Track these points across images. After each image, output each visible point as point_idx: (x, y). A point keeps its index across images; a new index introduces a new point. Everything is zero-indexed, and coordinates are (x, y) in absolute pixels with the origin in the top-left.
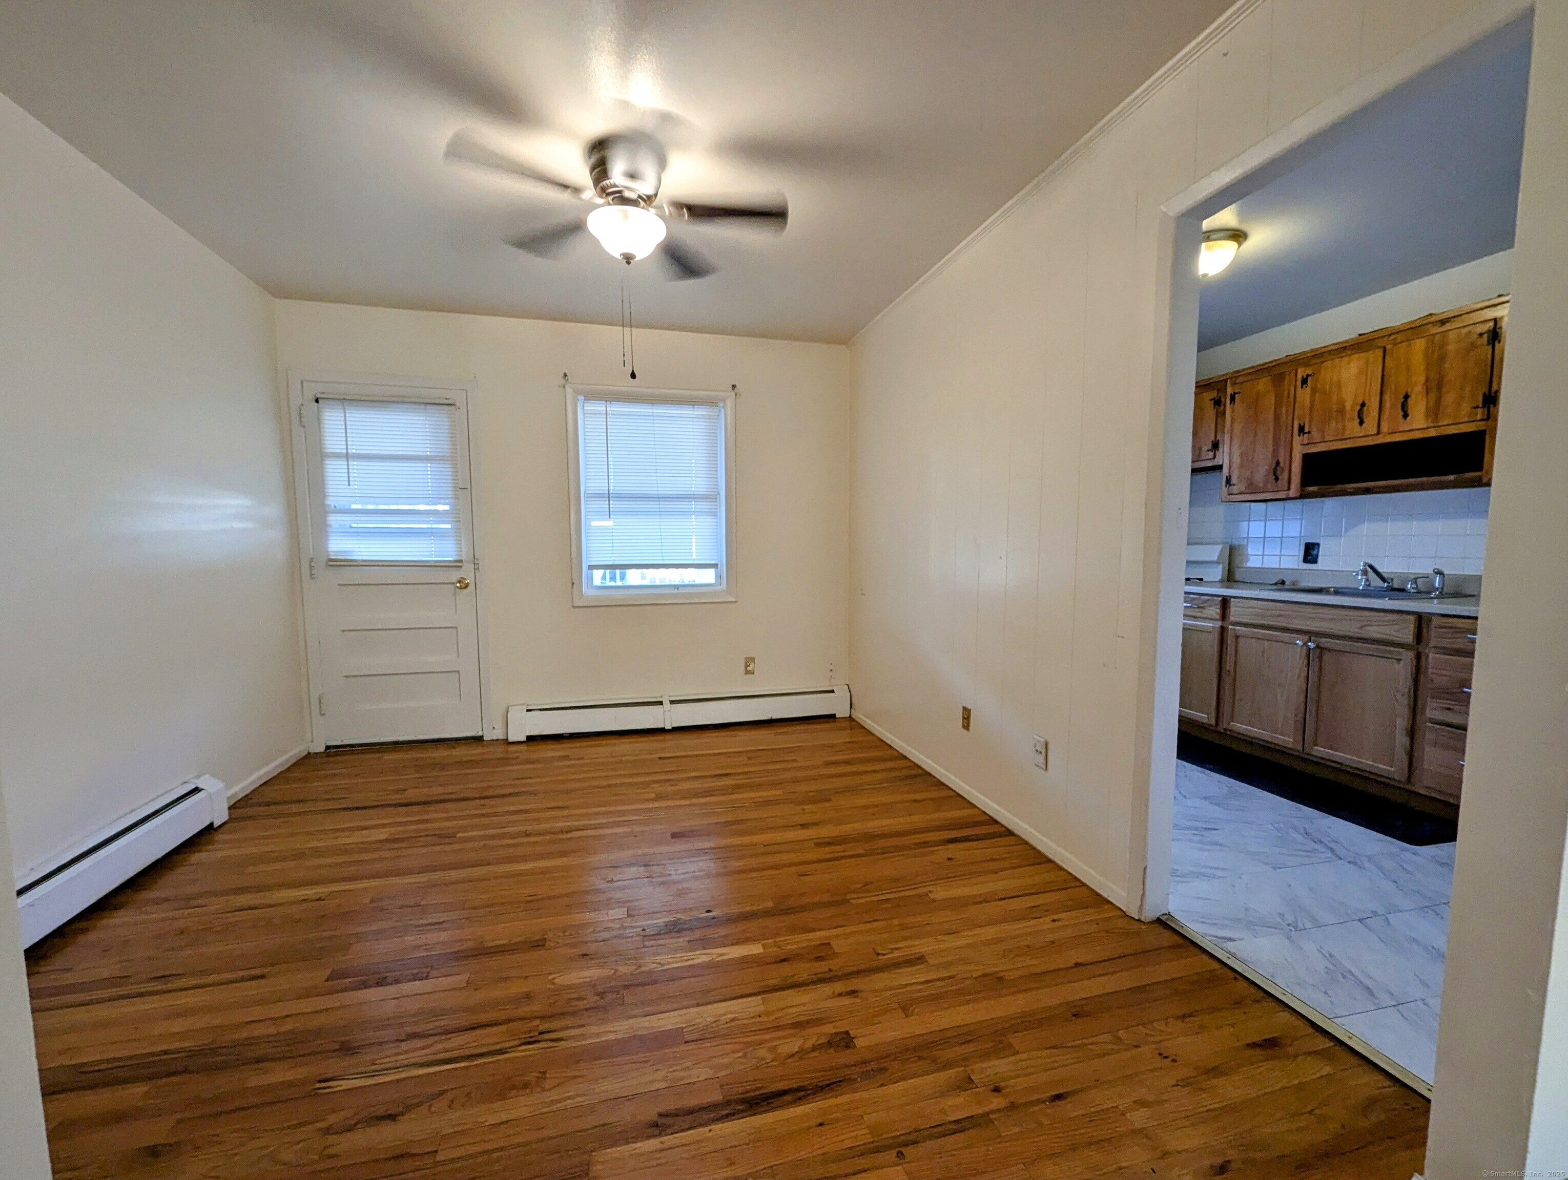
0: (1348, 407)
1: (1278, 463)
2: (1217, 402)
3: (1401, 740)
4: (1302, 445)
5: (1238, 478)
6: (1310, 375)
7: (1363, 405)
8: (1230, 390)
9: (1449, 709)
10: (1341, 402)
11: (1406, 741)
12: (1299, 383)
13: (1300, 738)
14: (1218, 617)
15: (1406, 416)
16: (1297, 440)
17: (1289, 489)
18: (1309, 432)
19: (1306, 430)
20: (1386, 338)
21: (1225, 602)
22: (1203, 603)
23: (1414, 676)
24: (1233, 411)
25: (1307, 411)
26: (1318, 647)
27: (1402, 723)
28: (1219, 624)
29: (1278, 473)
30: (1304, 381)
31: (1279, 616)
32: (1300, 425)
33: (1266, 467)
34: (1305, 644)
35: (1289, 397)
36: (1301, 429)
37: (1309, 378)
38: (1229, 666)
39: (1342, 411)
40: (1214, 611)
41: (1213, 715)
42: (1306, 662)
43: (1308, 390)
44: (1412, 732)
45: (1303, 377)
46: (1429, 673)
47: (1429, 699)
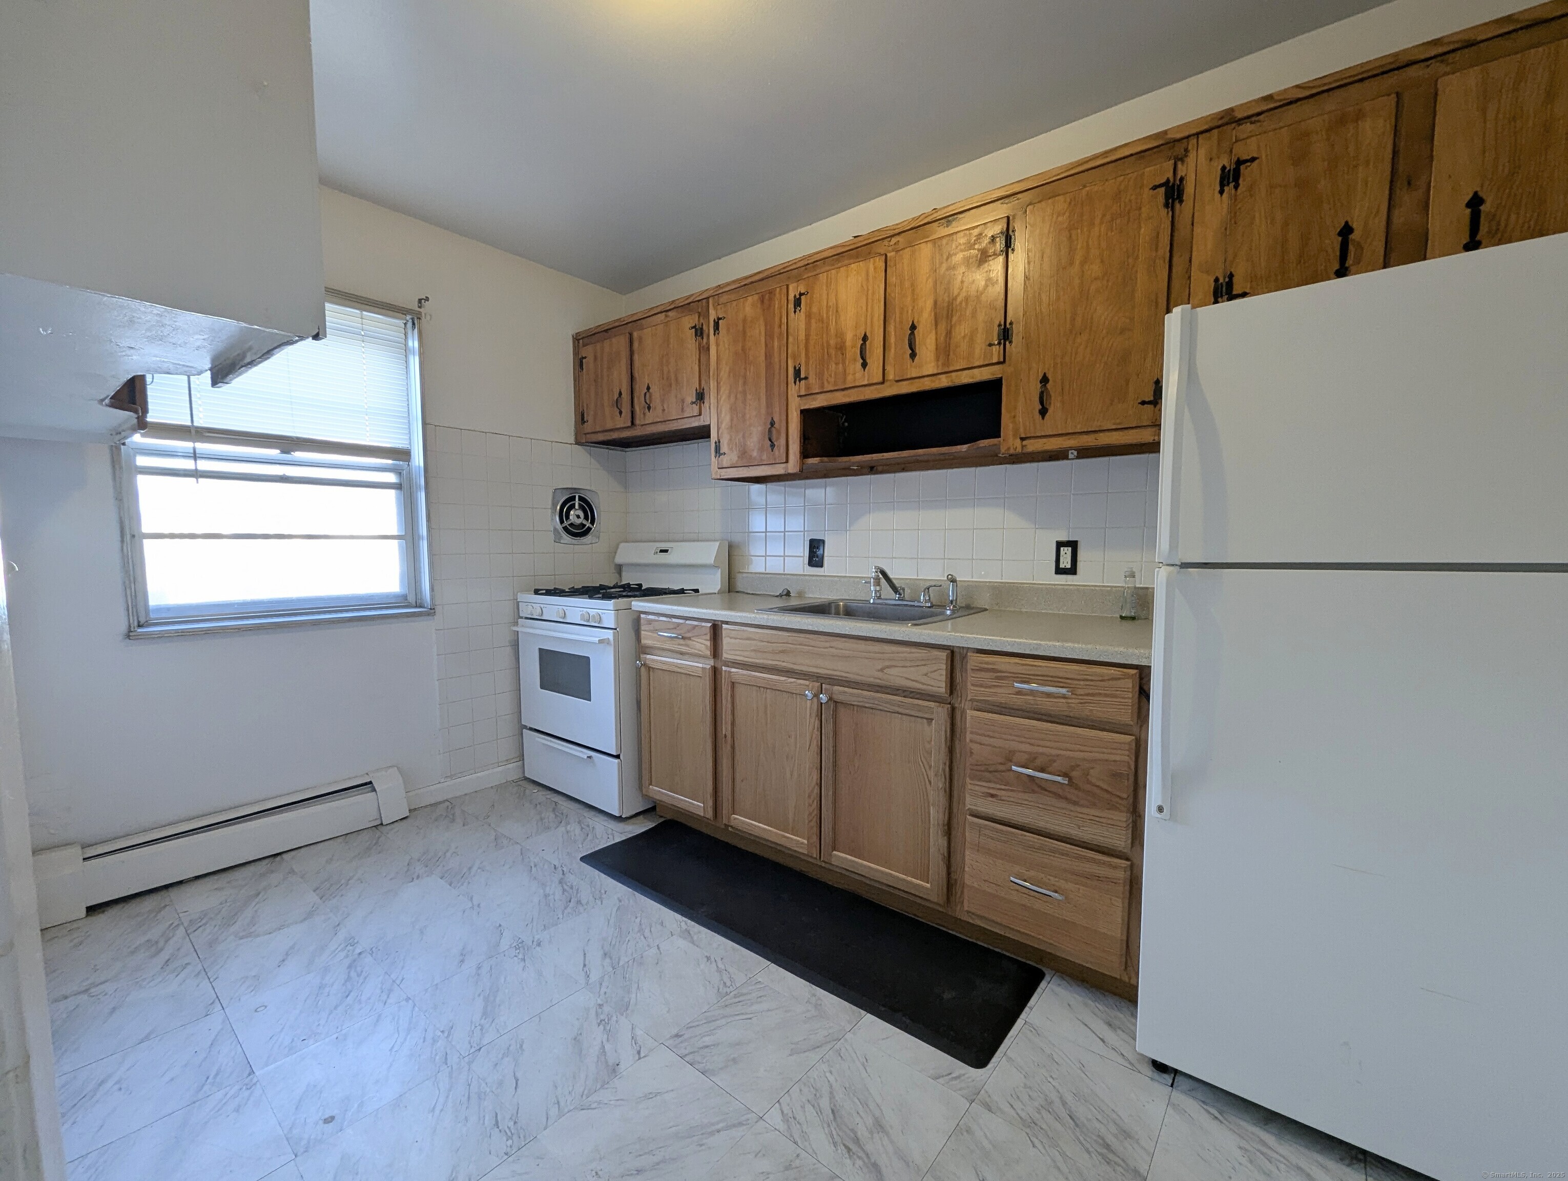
0: (848, 343)
1: (772, 424)
2: (699, 332)
3: (937, 842)
4: (800, 396)
5: (728, 445)
6: (803, 294)
7: (865, 338)
8: (713, 315)
9: (992, 796)
10: (840, 335)
11: (943, 842)
12: (791, 306)
13: (815, 839)
14: (708, 653)
15: (913, 355)
16: (793, 390)
17: (787, 462)
18: (806, 378)
19: (803, 376)
20: (886, 242)
21: (716, 629)
22: (689, 631)
23: (948, 744)
24: (717, 345)
25: (802, 346)
26: (830, 699)
27: (936, 815)
28: (709, 664)
29: (774, 439)
30: (798, 303)
31: (783, 652)
32: (795, 368)
33: (760, 429)
34: (816, 696)
35: (780, 326)
36: (797, 372)
37: (803, 297)
38: (725, 729)
39: (841, 348)
40: (703, 644)
41: (710, 803)
42: (817, 723)
43: (802, 315)
44: (949, 829)
45: (795, 296)
46: (968, 740)
47: (968, 780)
